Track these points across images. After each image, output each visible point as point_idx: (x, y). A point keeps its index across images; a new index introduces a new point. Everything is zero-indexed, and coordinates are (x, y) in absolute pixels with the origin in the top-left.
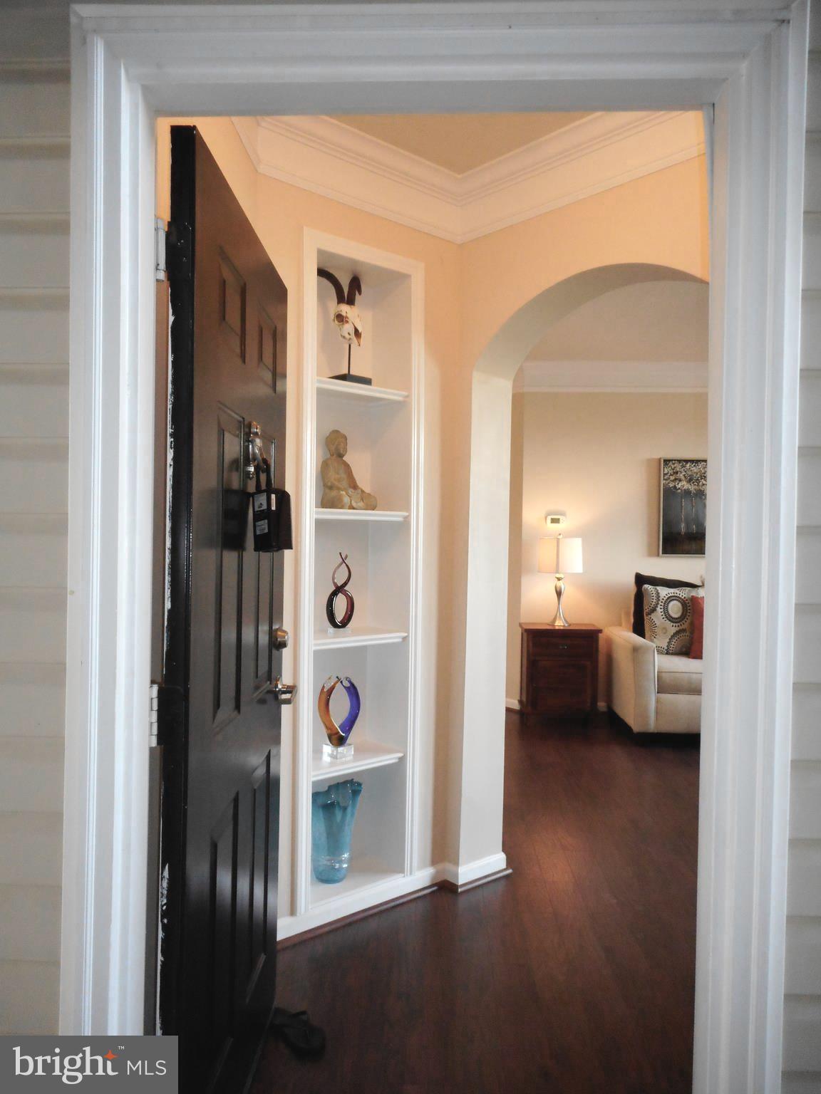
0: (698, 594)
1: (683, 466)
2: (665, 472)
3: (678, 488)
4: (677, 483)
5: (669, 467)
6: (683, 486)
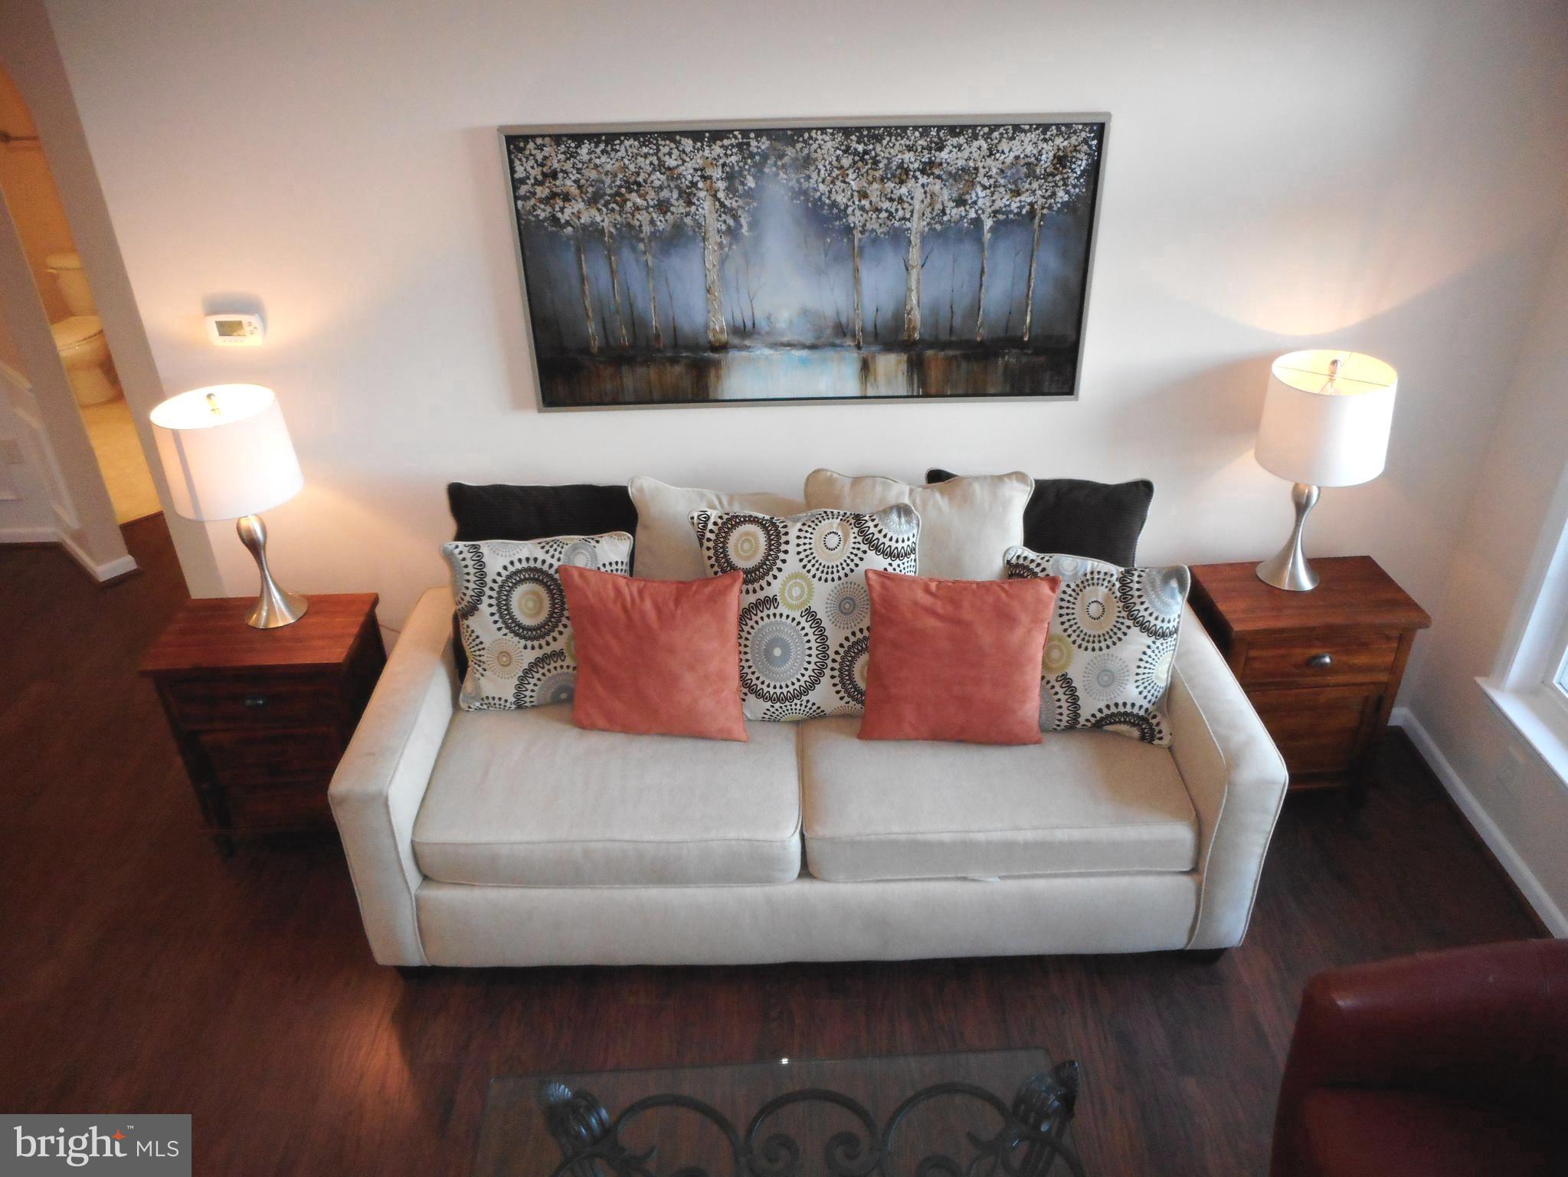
0: (594, 557)
1: (571, 155)
2: (517, 176)
3: (563, 221)
4: (557, 209)
5: (527, 159)
6: (578, 215)
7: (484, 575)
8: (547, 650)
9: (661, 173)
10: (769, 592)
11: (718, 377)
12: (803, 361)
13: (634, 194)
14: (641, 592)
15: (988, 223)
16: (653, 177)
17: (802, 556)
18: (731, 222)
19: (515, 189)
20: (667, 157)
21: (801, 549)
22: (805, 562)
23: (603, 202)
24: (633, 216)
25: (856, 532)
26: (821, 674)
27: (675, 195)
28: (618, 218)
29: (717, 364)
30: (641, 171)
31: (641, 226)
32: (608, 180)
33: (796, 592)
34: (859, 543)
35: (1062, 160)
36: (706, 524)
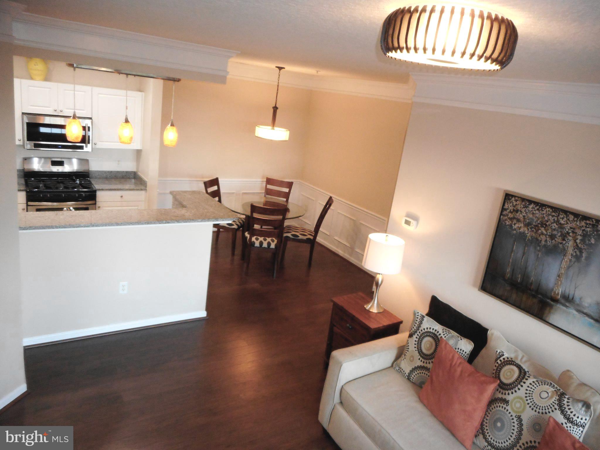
0: (456, 343)
2: (505, 207)
3: (514, 228)
4: (513, 223)
5: (510, 203)
6: (520, 228)
7: (420, 326)
8: (425, 365)
9: (556, 224)
10: (507, 397)
13: (543, 228)
14: (460, 363)
16: (553, 225)
17: (528, 392)
18: (578, 253)
19: (502, 211)
20: (561, 219)
21: (529, 389)
22: (527, 395)
23: (530, 227)
24: (540, 235)
25: (557, 399)
27: (559, 234)
28: (534, 235)
29: (551, 307)
30: (549, 221)
31: (541, 241)
32: (535, 220)
33: (518, 405)
34: (555, 404)
36: (501, 356)
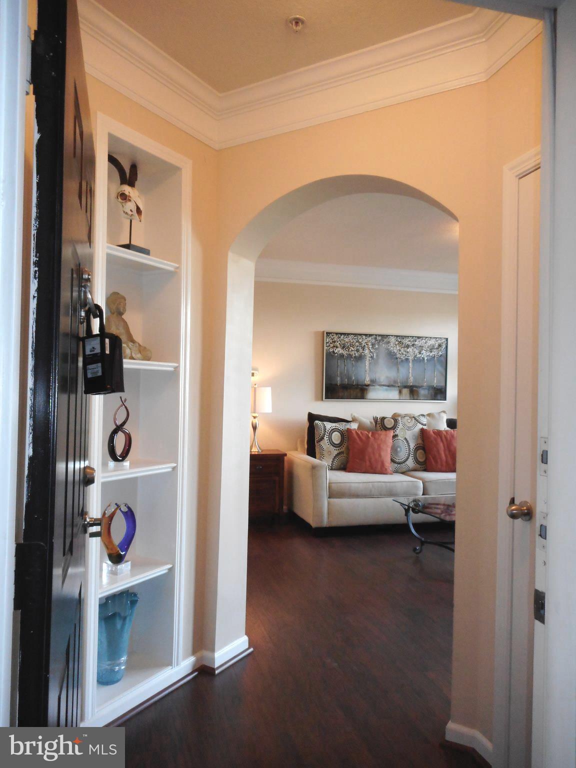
0: (350, 426)
1: (339, 337)
2: (327, 341)
3: (335, 353)
4: (335, 349)
5: (329, 338)
6: (339, 351)
7: (326, 429)
8: (340, 451)
9: (358, 343)
10: (396, 433)
11: (367, 393)
12: (387, 390)
13: (352, 347)
15: (426, 359)
16: (356, 344)
17: (403, 424)
18: (372, 355)
19: (326, 344)
20: (360, 339)
21: (402, 422)
22: (404, 426)
23: (345, 349)
24: (351, 352)
26: (409, 456)
27: (361, 348)
28: (348, 352)
29: (366, 390)
30: (354, 342)
31: (352, 355)
32: (346, 344)
33: (402, 433)
34: (415, 421)
35: (440, 346)
36: (377, 419)
